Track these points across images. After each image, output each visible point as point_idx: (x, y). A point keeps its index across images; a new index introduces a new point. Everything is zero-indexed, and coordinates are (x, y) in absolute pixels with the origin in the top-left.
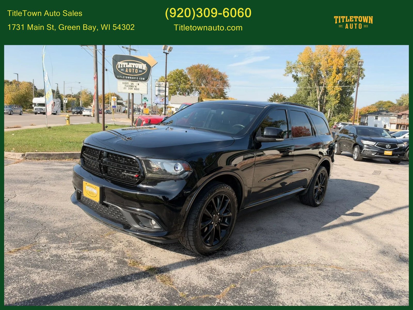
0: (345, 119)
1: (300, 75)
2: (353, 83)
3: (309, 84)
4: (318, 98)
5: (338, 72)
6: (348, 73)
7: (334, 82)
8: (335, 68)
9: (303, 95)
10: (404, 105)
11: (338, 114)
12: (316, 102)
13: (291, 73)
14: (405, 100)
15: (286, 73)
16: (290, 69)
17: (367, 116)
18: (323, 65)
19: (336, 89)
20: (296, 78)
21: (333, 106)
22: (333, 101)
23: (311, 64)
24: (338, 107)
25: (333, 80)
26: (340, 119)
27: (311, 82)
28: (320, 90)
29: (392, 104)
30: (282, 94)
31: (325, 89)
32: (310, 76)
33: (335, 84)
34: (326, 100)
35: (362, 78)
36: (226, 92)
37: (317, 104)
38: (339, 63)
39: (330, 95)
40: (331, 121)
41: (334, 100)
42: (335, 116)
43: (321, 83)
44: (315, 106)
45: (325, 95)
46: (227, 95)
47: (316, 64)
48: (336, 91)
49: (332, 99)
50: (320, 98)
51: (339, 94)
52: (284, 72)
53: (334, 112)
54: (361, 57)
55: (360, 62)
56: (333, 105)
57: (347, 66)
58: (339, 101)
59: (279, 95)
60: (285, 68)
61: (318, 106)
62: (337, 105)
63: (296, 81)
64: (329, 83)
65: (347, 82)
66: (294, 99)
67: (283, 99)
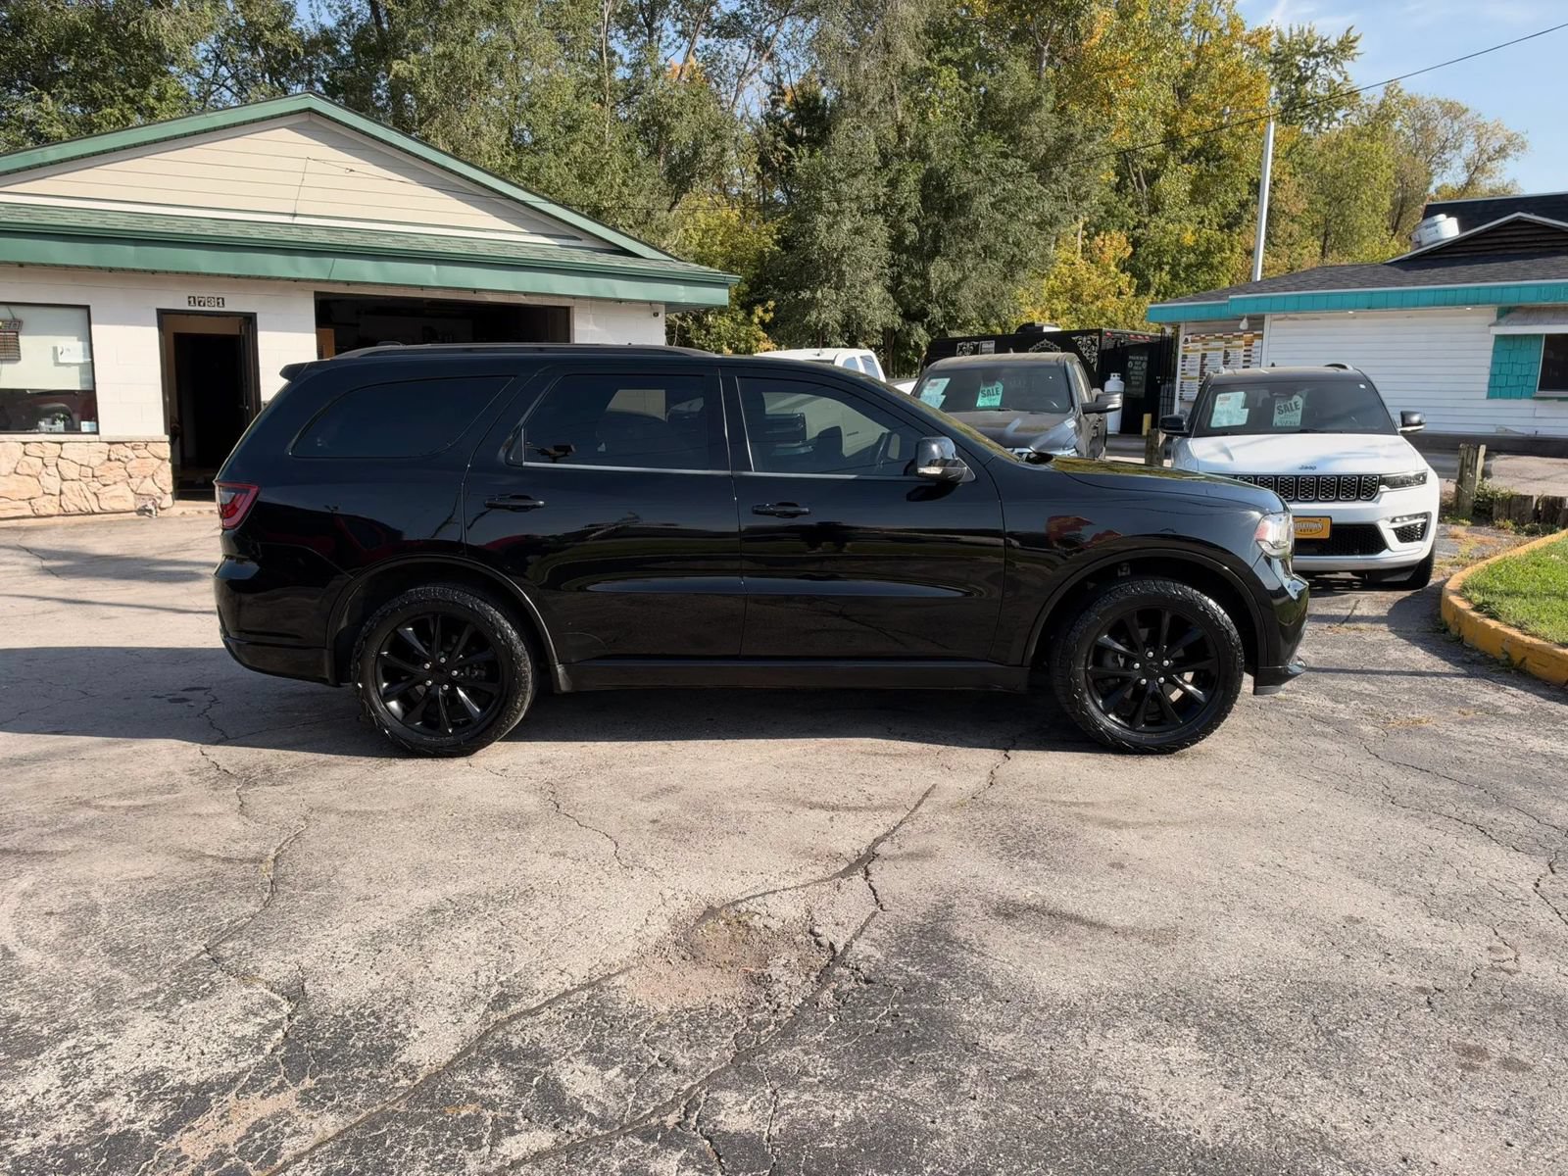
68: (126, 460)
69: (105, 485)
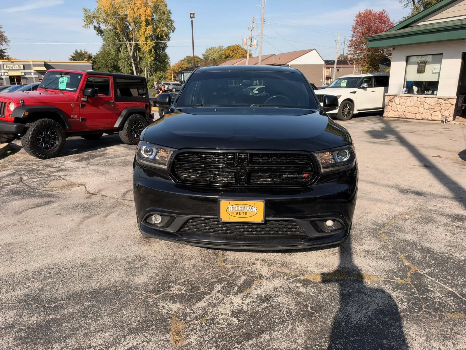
0: (163, 78)
1: (103, 27)
2: (164, 36)
3: (116, 38)
4: (130, 55)
5: (148, 23)
6: (158, 24)
7: (146, 36)
8: (143, 19)
9: (113, 52)
10: (209, 60)
11: (156, 73)
12: (129, 59)
13: (92, 24)
14: (209, 54)
15: (86, 24)
16: (89, 19)
17: (183, 74)
18: (130, 15)
19: (149, 44)
20: (100, 31)
21: (149, 64)
22: (148, 58)
23: (115, 14)
24: (154, 64)
25: (144, 33)
26: (158, 78)
27: (118, 36)
28: (131, 46)
29: (199, 58)
30: (86, 51)
31: (137, 45)
32: (116, 28)
33: (146, 39)
34: (139, 57)
35: (173, 31)
36: (5, 49)
37: (131, 62)
38: (147, 13)
39: (144, 50)
40: (150, 81)
41: (148, 56)
42: (153, 75)
43: (131, 36)
44: (129, 64)
45: (138, 52)
46: (6, 54)
47: (121, 14)
48: (149, 46)
49: (147, 55)
50: (133, 54)
51: (153, 50)
52: (84, 23)
53: (151, 71)
54: (168, 7)
55: (192, 14)
56: (149, 62)
57: (155, 17)
58: (154, 57)
59: (83, 52)
60: (84, 18)
61: (132, 64)
62: (153, 62)
63: (99, 35)
64: (139, 36)
65: (158, 35)
66: (103, 57)
67: (89, 57)
68: (441, 104)
69: (434, 112)
